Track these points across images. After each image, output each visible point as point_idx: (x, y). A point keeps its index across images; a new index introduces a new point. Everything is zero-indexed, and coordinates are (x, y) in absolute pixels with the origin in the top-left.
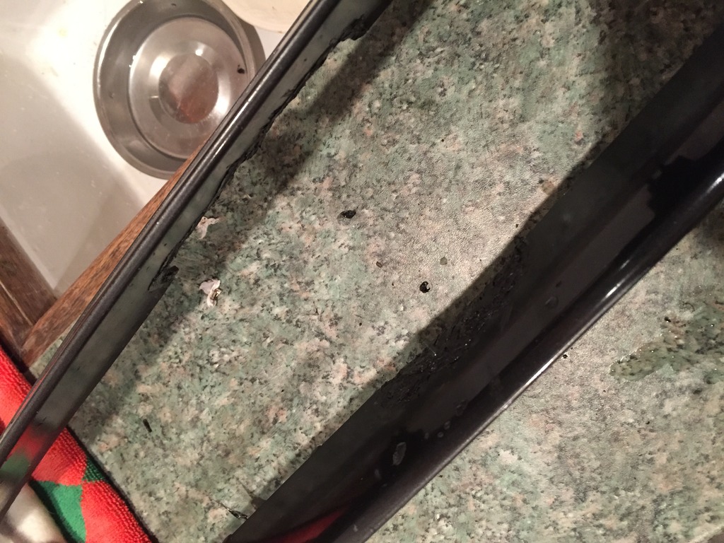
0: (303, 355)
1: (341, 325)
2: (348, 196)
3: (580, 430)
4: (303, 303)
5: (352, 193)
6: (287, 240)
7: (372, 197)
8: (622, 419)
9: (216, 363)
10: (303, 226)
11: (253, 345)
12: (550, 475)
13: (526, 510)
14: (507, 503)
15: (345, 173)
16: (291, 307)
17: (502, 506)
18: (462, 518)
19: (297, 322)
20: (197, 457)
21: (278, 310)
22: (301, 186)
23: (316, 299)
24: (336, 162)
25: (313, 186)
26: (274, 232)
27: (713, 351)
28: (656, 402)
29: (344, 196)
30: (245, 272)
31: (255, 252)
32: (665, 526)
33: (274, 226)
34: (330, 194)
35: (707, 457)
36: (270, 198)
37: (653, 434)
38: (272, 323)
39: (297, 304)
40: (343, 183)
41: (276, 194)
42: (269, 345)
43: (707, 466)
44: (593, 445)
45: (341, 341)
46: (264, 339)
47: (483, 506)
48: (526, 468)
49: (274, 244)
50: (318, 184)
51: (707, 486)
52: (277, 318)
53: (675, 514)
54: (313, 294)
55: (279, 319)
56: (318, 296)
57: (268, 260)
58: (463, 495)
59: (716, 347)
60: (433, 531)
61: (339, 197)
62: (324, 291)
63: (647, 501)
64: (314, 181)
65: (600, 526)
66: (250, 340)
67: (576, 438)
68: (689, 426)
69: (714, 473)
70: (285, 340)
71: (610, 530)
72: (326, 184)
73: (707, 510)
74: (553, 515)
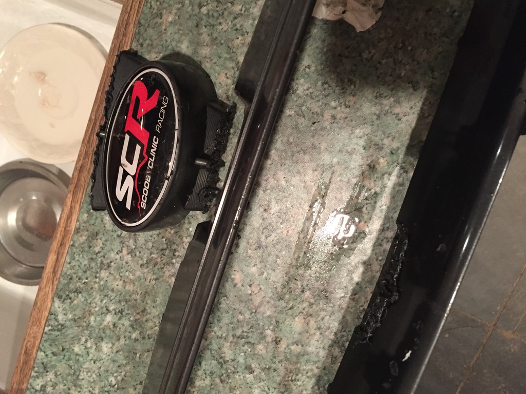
2: (140, 252)
3: (322, 314)
4: (146, 323)
5: (141, 250)
6: (119, 293)
7: (153, 246)
9: (115, 385)
10: (124, 281)
11: (130, 363)
12: (322, 346)
14: (309, 374)
15: (131, 241)
16: (140, 329)
17: (308, 377)
19: (148, 336)
21: (134, 336)
22: (111, 260)
23: (152, 317)
24: (123, 237)
25: (118, 257)
26: (110, 293)
27: (359, 238)
29: (138, 253)
30: (105, 323)
31: (105, 309)
33: (108, 289)
34: (130, 256)
36: (98, 275)
37: (357, 296)
38: (135, 344)
39: (143, 326)
40: (134, 247)
41: (100, 271)
42: (140, 358)
44: (333, 318)
46: (135, 356)
47: (299, 383)
48: (308, 349)
49: (113, 299)
50: (120, 254)
52: (136, 340)
54: (149, 316)
55: (137, 340)
56: (152, 315)
57: (115, 310)
58: (286, 383)
59: (359, 236)
61: (135, 255)
62: (154, 310)
64: (117, 253)
66: (128, 361)
67: (323, 319)
70: (147, 350)
72: (125, 252)
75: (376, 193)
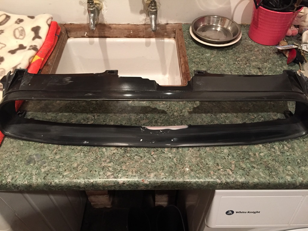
0: (88, 117)
1: (99, 117)
3: (119, 153)
8: (127, 155)
12: (108, 156)
13: (99, 159)
17: (95, 156)
18: (86, 154)
20: (51, 118)
21: (91, 109)
28: (135, 155)
32: (119, 174)
35: (134, 167)
37: (130, 160)
43: (133, 169)
44: (119, 156)
45: (96, 119)
47: (92, 155)
48: (106, 153)
51: (131, 172)
53: (122, 173)
58: (91, 151)
60: (79, 154)
63: (119, 169)
65: (108, 168)
67: (118, 153)
68: (136, 161)
69: (133, 170)
71: (109, 170)
73: (127, 175)
74: (102, 162)
75: (164, 153)
